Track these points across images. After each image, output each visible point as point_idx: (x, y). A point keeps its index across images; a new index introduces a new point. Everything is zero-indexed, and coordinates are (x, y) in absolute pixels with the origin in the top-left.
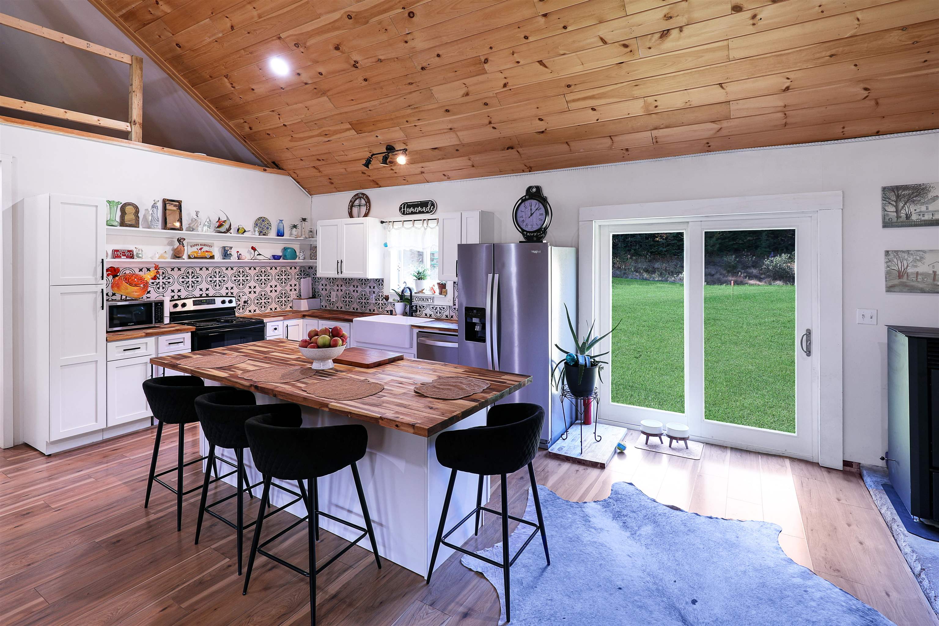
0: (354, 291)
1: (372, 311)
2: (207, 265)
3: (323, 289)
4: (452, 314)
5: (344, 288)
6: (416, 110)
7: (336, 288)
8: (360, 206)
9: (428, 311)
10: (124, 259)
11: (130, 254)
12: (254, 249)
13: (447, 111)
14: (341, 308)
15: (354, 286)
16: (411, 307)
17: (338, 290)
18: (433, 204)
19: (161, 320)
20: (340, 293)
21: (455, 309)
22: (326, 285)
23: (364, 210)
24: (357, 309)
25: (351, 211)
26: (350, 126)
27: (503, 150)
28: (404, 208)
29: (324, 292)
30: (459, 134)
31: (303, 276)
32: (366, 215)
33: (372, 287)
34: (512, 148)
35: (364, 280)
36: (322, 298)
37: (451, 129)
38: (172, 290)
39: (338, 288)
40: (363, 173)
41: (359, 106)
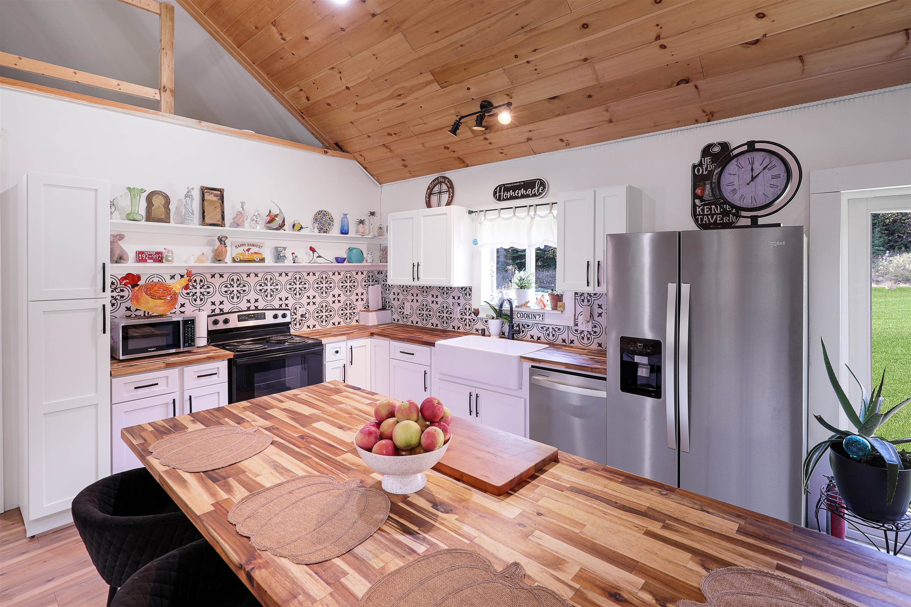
0: (433, 302)
1: (456, 328)
2: (256, 271)
3: (394, 299)
4: (572, 337)
5: (420, 298)
6: (534, 33)
7: (410, 297)
8: (440, 193)
9: (535, 332)
10: (150, 264)
11: (159, 257)
12: (312, 249)
13: (585, 26)
14: (417, 323)
15: (433, 296)
16: (511, 327)
17: (413, 301)
18: (542, 184)
19: (192, 344)
20: (415, 305)
21: (576, 330)
22: (398, 294)
23: (445, 197)
24: (437, 325)
25: (429, 201)
26: (432, 77)
27: (669, 87)
28: (500, 192)
29: (396, 303)
30: (598, 66)
31: (371, 283)
32: (449, 203)
33: (456, 298)
34: (686, 81)
35: (445, 289)
36: (393, 309)
37: (585, 60)
38: (212, 302)
39: (412, 298)
40: (446, 148)
41: (447, 41)
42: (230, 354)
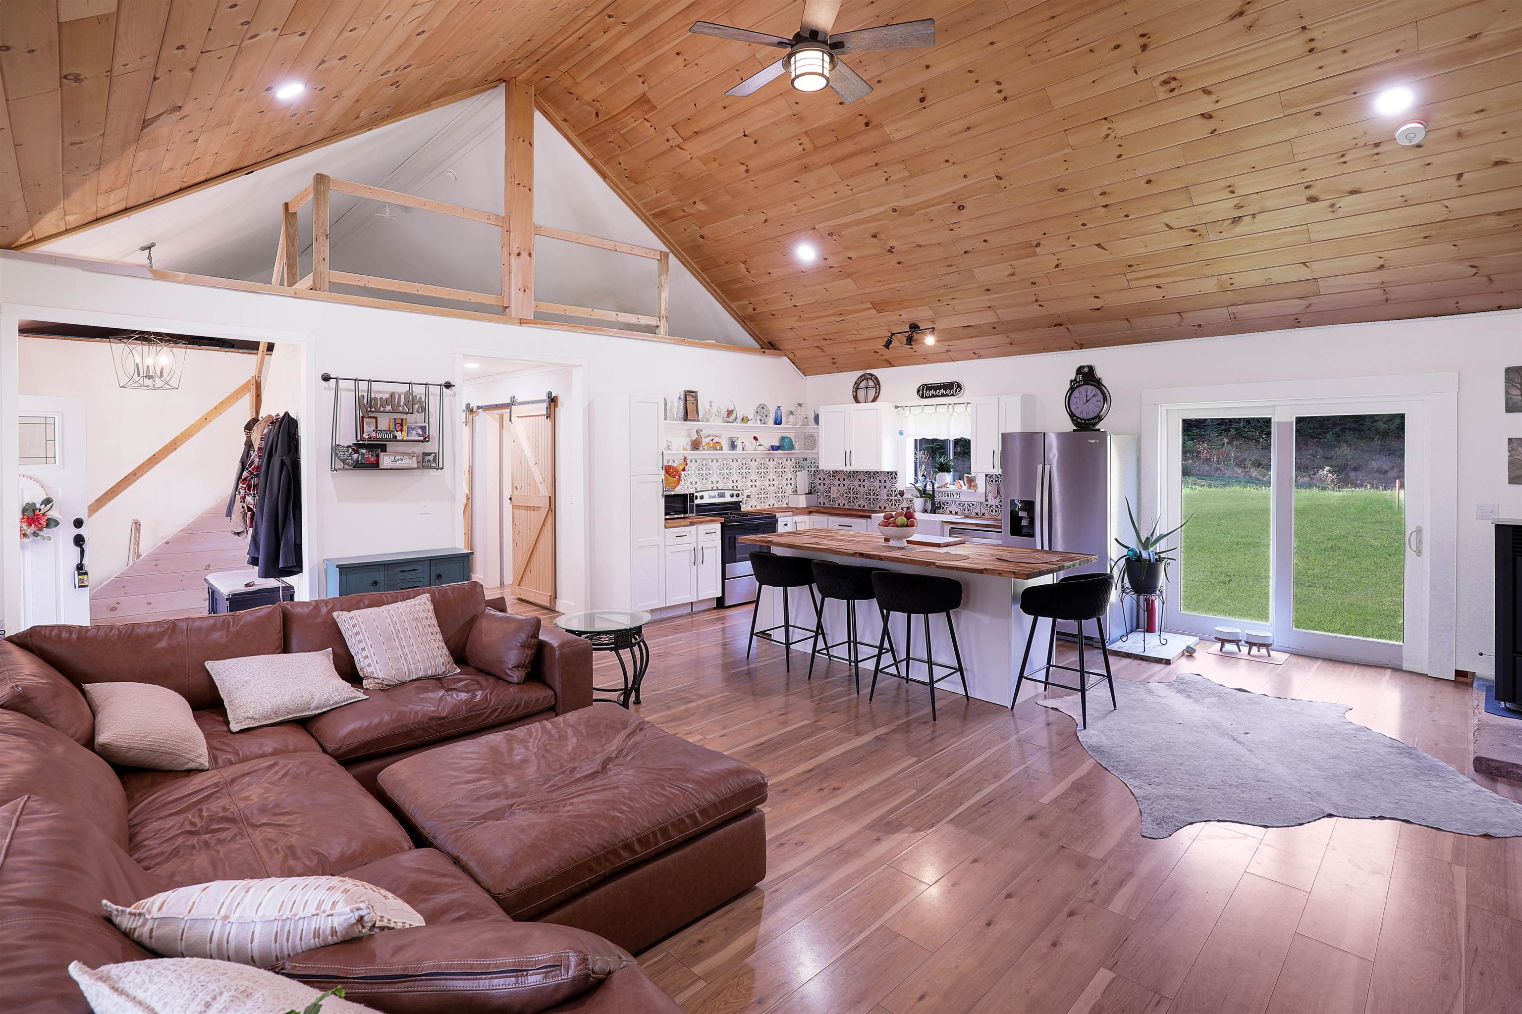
0: (860, 486)
1: (883, 508)
2: (717, 457)
3: (820, 484)
4: (983, 511)
5: (847, 482)
6: (951, 290)
7: (836, 482)
8: (867, 388)
9: (953, 508)
12: (755, 438)
13: (988, 290)
14: (844, 505)
15: (860, 480)
16: (933, 504)
17: (839, 485)
18: (959, 386)
19: (693, 511)
20: (842, 488)
21: (987, 505)
22: (824, 479)
23: (872, 393)
24: (864, 507)
25: (856, 395)
26: (871, 306)
27: (1049, 327)
28: (923, 390)
29: (821, 488)
30: (998, 312)
31: (798, 469)
32: (876, 399)
33: (883, 481)
34: (1061, 325)
35: (872, 474)
36: (819, 494)
37: (989, 307)
39: (839, 482)
40: (875, 352)
41: (887, 287)
42: (722, 520)
